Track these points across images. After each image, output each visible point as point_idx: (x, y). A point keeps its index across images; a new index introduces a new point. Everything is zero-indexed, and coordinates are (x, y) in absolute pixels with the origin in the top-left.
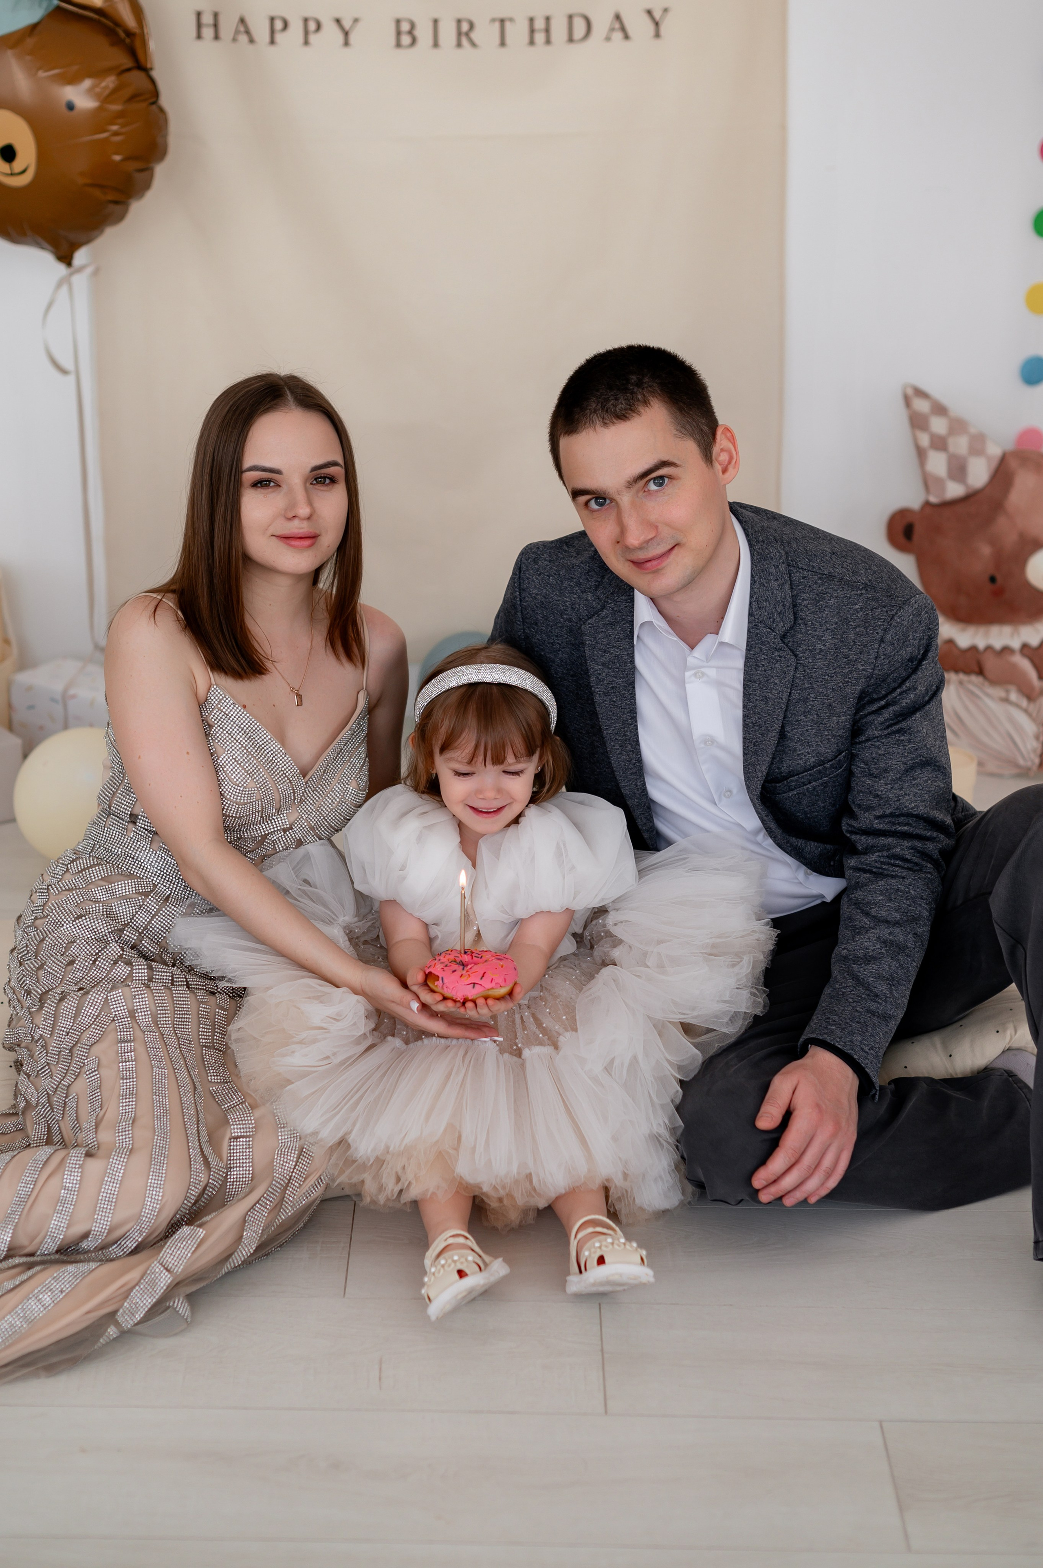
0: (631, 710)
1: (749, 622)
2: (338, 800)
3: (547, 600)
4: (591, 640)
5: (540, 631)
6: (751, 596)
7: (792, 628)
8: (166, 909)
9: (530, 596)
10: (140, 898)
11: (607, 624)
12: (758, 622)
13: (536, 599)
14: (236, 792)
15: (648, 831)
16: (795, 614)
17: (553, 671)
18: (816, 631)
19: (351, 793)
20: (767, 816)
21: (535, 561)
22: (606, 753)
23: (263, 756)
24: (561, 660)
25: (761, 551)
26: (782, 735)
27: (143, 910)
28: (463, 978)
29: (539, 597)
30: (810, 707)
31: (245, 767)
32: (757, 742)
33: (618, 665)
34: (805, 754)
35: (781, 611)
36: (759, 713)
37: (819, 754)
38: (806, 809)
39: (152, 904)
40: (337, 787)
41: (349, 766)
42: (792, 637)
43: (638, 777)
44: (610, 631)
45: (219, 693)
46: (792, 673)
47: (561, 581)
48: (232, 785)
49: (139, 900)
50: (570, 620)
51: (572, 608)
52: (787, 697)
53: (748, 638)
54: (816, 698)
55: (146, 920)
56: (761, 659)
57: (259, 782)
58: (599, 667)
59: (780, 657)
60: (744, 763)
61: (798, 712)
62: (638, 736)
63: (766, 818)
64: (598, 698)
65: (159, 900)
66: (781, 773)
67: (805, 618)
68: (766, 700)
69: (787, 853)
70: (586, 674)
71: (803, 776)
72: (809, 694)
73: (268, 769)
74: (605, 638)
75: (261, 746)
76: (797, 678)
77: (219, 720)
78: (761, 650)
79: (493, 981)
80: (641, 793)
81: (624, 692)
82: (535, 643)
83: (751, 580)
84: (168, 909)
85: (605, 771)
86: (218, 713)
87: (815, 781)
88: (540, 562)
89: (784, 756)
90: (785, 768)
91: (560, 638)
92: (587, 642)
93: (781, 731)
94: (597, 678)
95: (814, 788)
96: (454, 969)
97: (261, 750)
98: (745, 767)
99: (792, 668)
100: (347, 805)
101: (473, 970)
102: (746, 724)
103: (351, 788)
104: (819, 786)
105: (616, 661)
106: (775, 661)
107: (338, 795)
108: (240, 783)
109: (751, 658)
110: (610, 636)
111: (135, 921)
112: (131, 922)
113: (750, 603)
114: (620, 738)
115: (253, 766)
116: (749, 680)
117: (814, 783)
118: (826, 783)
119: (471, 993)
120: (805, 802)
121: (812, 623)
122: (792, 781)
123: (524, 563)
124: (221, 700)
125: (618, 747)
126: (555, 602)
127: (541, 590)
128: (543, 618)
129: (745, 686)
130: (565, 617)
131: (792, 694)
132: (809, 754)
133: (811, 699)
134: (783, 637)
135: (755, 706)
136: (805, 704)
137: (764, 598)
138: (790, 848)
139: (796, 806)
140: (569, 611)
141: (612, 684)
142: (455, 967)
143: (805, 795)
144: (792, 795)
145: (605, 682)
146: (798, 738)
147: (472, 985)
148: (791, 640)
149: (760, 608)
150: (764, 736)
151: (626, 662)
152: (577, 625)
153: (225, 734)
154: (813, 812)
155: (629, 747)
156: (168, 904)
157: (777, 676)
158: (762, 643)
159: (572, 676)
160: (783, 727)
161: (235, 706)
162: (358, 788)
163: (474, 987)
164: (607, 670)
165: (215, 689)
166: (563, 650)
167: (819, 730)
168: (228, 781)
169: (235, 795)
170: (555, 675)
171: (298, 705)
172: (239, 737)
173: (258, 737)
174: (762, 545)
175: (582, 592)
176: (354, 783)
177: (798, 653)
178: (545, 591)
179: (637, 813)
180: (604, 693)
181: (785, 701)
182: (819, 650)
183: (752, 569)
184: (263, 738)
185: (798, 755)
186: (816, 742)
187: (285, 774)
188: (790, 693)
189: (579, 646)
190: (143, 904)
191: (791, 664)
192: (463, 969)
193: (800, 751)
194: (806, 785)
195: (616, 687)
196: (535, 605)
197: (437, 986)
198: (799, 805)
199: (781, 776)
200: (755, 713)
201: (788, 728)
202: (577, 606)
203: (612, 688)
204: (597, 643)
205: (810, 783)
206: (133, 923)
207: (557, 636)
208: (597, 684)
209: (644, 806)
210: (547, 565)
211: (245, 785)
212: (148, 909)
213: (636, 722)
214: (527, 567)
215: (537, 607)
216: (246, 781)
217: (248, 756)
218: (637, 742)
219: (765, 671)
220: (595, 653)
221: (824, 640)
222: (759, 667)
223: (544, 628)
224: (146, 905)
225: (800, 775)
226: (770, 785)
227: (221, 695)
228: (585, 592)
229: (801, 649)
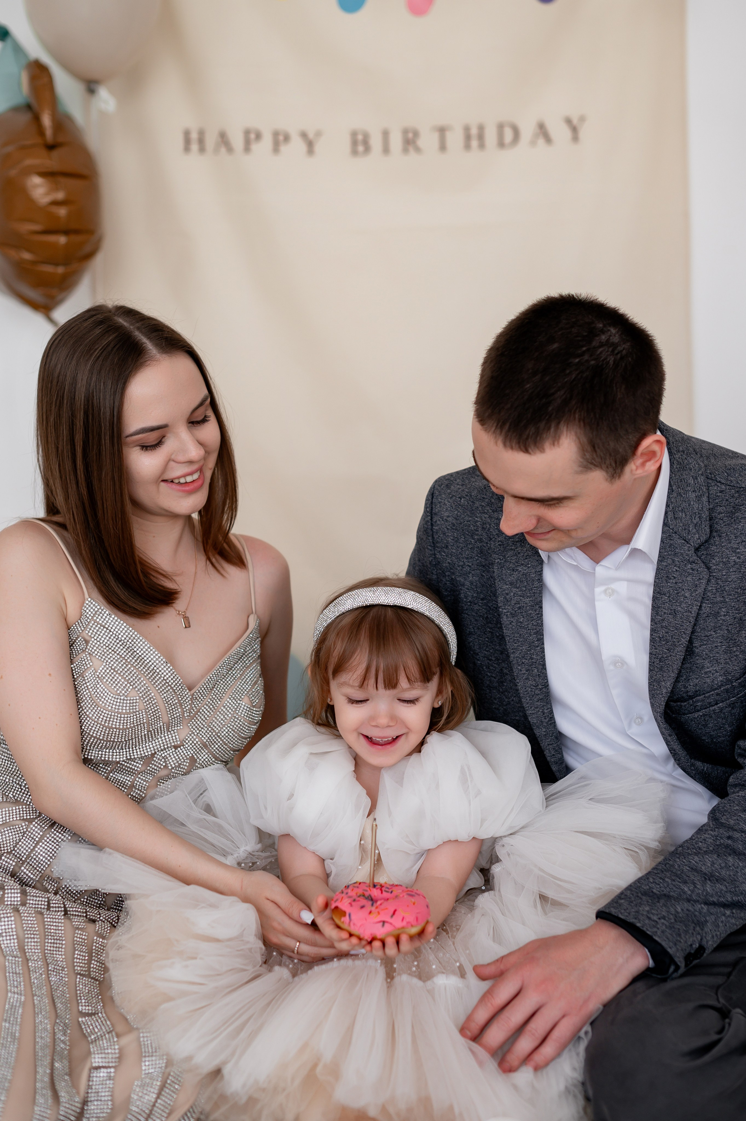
0: (537, 632)
1: (663, 532)
2: (230, 715)
3: (458, 522)
4: (500, 559)
5: (451, 554)
6: (667, 506)
7: (706, 541)
8: (50, 836)
9: (441, 519)
10: (23, 824)
11: (517, 542)
12: (673, 533)
13: (447, 521)
14: (117, 702)
15: (557, 763)
16: (711, 527)
17: (462, 596)
18: (730, 543)
19: (244, 708)
20: (670, 735)
21: (448, 486)
22: (513, 680)
23: (143, 666)
24: (472, 583)
25: (680, 460)
26: (690, 651)
27: (26, 837)
28: (371, 915)
29: (450, 519)
30: (721, 622)
31: (125, 676)
32: (663, 657)
33: (526, 584)
34: (712, 672)
35: (697, 523)
36: (666, 627)
37: (726, 673)
38: (712, 733)
39: (36, 830)
40: (228, 702)
41: (241, 683)
42: (706, 549)
43: (545, 704)
44: (519, 549)
45: (94, 605)
46: (703, 586)
47: (472, 502)
48: (112, 695)
49: (22, 826)
50: (480, 540)
51: (483, 528)
52: (697, 611)
53: (660, 549)
54: (728, 612)
55: (29, 848)
56: (672, 571)
57: (141, 691)
58: (507, 586)
59: (693, 569)
60: (649, 680)
61: (708, 627)
62: (544, 659)
63: (669, 738)
64: (505, 620)
65: (44, 826)
66: (687, 692)
67: (720, 531)
68: (674, 613)
69: (692, 777)
70: (495, 596)
71: (709, 696)
72: (720, 608)
73: (150, 678)
74: (514, 556)
75: (140, 656)
76: (709, 591)
77: (96, 633)
78: (673, 561)
79: (404, 920)
80: (548, 721)
81: (531, 612)
82: (446, 567)
83: (669, 489)
84: (53, 835)
85: (513, 700)
86: (94, 626)
87: (723, 702)
88: (452, 487)
89: (691, 674)
90: (691, 688)
91: (470, 560)
92: (496, 561)
93: (688, 647)
94: (505, 598)
95: (721, 710)
96: (362, 905)
97: (141, 660)
98: (650, 684)
99: (704, 581)
100: (240, 721)
101: (382, 907)
102: (653, 639)
103: (244, 704)
104: (726, 707)
105: (524, 579)
106: (687, 574)
107: (230, 711)
108: (121, 692)
109: (662, 570)
110: (519, 553)
111: (18, 848)
112: (14, 850)
113: (666, 513)
114: (527, 661)
115: (133, 675)
116: (658, 593)
117: (721, 704)
118: (733, 704)
119: (380, 931)
120: (711, 725)
121: (727, 535)
122: (698, 701)
123: (437, 489)
124: (96, 612)
125: (525, 672)
126: (466, 522)
127: (452, 511)
128: (453, 540)
129: (654, 599)
130: (476, 537)
131: (703, 608)
132: (717, 672)
133: (723, 613)
134: (697, 550)
135: (663, 620)
136: (716, 618)
137: (680, 509)
138: (694, 772)
139: (701, 729)
140: (480, 532)
141: (519, 603)
142: (363, 902)
143: (711, 717)
144: (698, 716)
145: (513, 602)
146: (706, 654)
147: (381, 924)
148: (705, 552)
149: (675, 518)
150: (670, 651)
151: (533, 580)
152: (487, 546)
153: (102, 647)
154: (719, 736)
155: (536, 671)
156: (53, 830)
157: (688, 589)
158: (675, 554)
159: (482, 599)
160: (691, 642)
161: (111, 617)
162: (250, 703)
163: (383, 925)
164: (514, 590)
165: (89, 602)
166: (473, 572)
167: (729, 647)
168: (107, 692)
169: (116, 705)
170: (464, 600)
171: (186, 627)
172: (117, 648)
173: (137, 647)
174: (682, 455)
175: (493, 511)
176: (246, 699)
177: (711, 565)
178: (456, 513)
179: (544, 744)
180: (511, 614)
181: (694, 614)
182: (733, 564)
183: (670, 478)
184: (142, 647)
185: (706, 673)
186: (725, 660)
187: (168, 683)
188: (701, 606)
189: (489, 567)
190: (27, 830)
191: (703, 577)
192: (372, 905)
193: (708, 668)
194: (713, 706)
195: (523, 607)
196: (446, 527)
197: (343, 922)
198: (705, 727)
199: (687, 695)
200: (662, 627)
201: (696, 644)
202: (488, 526)
203: (520, 608)
204: (506, 561)
205: (717, 704)
206: (16, 851)
207: (467, 558)
208: (505, 605)
209: (551, 736)
210: (459, 489)
211: (126, 694)
212: (32, 836)
213: (543, 644)
214: (439, 492)
215: (448, 529)
216: (127, 690)
217: (127, 665)
218: (544, 665)
219: (676, 583)
220: (504, 572)
221: (738, 553)
222: (670, 579)
223: (454, 551)
224: (29, 832)
225: (707, 695)
226: (675, 704)
227: (96, 607)
228: (496, 511)
229: (714, 561)
